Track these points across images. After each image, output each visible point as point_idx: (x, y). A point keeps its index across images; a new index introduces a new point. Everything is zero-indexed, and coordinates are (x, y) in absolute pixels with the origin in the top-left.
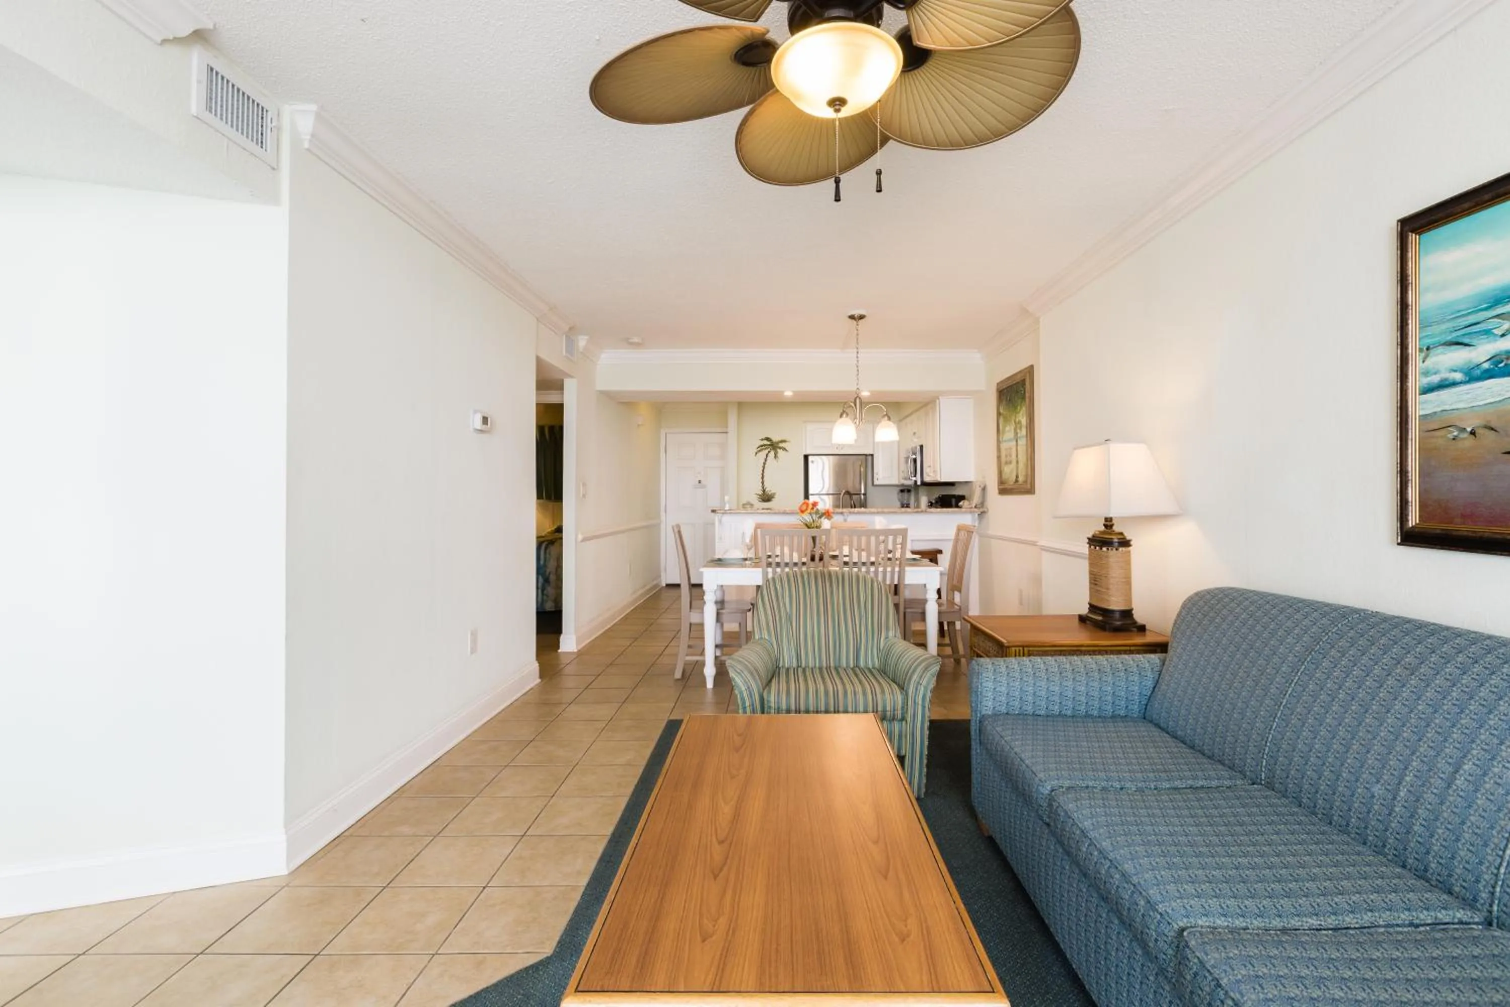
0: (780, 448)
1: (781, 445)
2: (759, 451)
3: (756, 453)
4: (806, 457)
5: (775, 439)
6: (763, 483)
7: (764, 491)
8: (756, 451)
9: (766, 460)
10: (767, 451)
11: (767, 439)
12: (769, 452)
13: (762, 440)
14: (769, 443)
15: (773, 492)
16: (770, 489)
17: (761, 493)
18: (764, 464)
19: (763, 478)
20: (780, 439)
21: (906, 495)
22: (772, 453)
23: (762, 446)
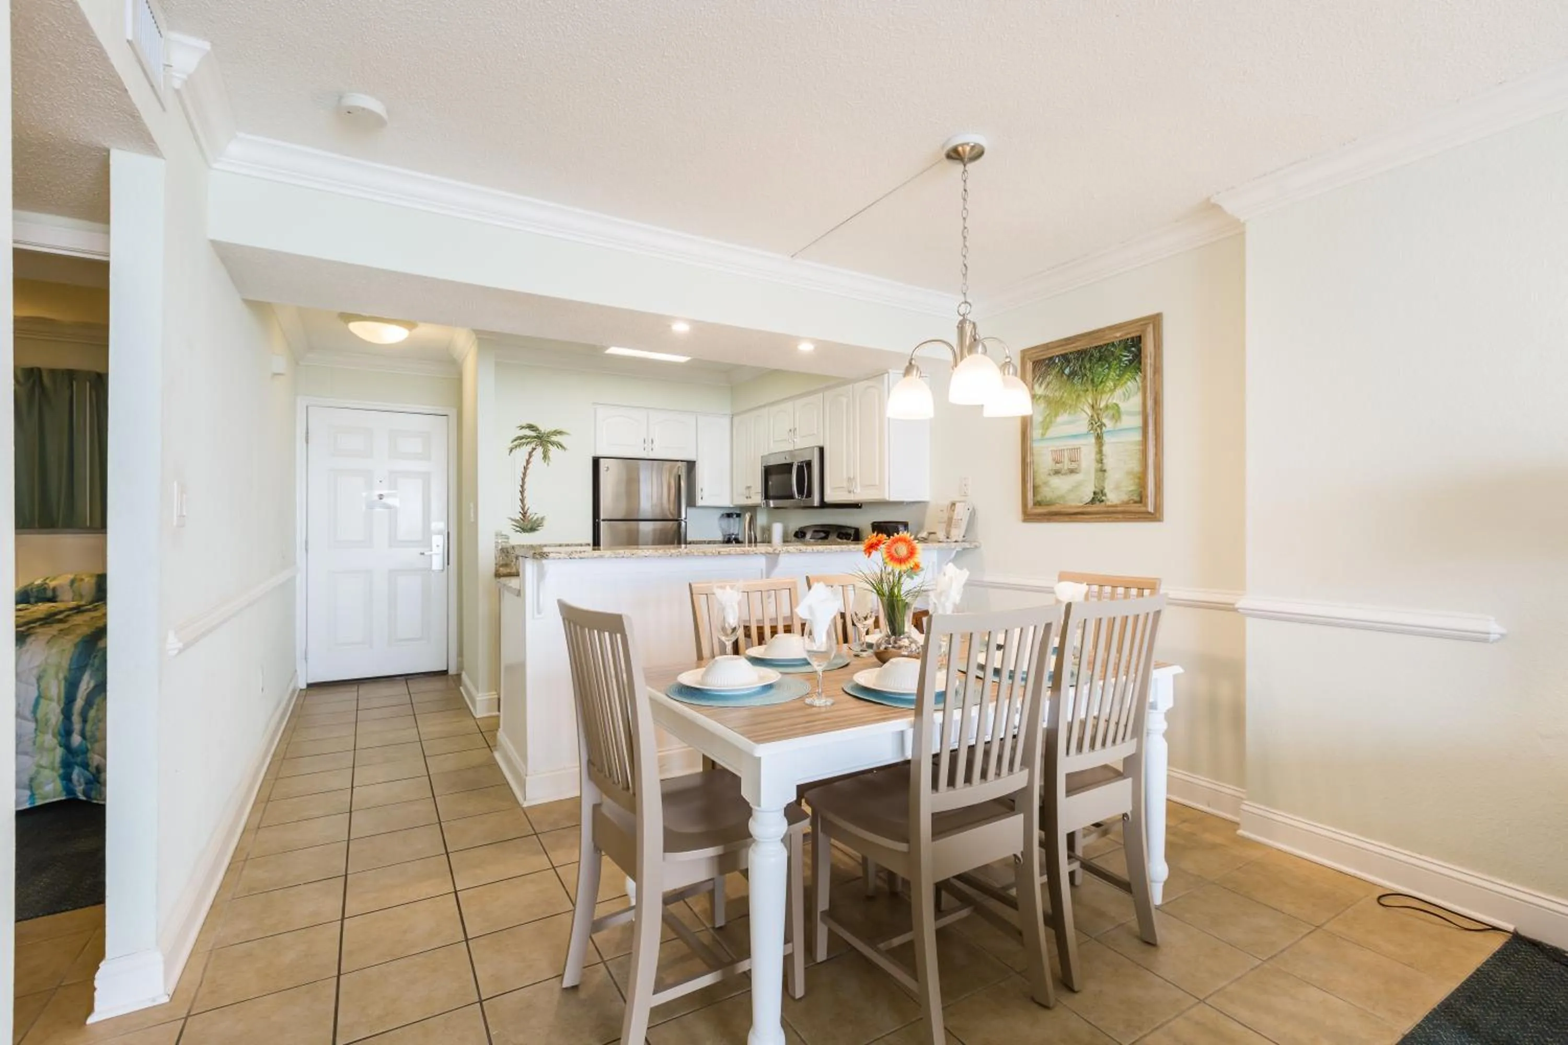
0: (553, 443)
1: (554, 438)
2: (516, 447)
3: (511, 451)
4: (596, 462)
5: (544, 428)
6: (522, 501)
7: (524, 514)
8: (511, 445)
9: (528, 462)
10: (529, 448)
11: (531, 427)
12: (534, 449)
13: (522, 428)
14: (533, 434)
15: (540, 515)
16: (534, 511)
17: (518, 516)
18: (526, 468)
19: (522, 492)
20: (553, 429)
21: (734, 521)
22: (540, 450)
23: (521, 438)
